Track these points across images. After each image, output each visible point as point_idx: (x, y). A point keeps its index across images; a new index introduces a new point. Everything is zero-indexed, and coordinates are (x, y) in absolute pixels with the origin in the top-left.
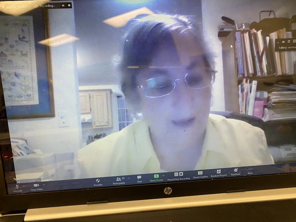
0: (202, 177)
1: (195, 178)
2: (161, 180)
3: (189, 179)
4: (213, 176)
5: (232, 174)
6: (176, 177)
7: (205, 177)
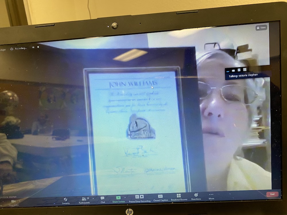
0: (162, 200)
1: (155, 201)
2: (123, 202)
3: (150, 201)
4: (174, 200)
5: (192, 199)
6: (137, 200)
7: (165, 200)
